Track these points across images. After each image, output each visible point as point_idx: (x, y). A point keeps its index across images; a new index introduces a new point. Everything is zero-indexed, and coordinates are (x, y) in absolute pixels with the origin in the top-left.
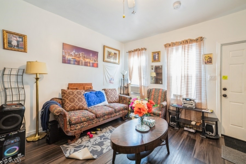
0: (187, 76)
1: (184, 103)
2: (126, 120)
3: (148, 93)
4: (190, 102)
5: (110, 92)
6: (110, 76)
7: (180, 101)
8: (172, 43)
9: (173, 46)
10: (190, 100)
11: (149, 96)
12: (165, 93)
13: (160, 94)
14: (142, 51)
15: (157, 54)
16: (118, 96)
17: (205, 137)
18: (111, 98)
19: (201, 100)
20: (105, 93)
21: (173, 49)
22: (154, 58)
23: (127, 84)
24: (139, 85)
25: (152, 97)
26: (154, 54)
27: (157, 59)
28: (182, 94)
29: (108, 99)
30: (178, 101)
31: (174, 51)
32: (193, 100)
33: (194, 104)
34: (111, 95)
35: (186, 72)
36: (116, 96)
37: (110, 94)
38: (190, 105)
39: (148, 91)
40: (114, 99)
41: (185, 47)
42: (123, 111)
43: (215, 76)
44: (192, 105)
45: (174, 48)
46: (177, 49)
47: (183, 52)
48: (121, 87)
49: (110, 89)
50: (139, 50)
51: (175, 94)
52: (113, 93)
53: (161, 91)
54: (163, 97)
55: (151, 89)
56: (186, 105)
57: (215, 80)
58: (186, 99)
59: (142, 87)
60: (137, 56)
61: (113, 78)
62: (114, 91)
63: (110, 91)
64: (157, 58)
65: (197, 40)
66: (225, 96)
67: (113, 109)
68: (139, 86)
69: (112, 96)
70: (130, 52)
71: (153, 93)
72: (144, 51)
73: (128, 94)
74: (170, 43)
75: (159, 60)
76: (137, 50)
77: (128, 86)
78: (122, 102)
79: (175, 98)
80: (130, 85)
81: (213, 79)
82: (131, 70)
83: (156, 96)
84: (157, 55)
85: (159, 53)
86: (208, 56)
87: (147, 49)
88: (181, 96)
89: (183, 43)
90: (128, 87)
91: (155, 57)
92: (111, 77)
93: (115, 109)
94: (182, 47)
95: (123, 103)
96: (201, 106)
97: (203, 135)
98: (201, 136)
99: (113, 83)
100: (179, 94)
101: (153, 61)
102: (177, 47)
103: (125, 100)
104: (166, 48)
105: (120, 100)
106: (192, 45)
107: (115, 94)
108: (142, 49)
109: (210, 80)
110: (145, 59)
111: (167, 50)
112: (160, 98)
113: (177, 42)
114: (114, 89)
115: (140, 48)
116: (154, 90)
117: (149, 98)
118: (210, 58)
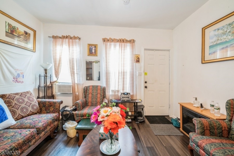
0: (124, 73)
1: (122, 98)
2: (56, 136)
3: (84, 92)
4: (127, 95)
5: (18, 100)
6: (16, 70)
7: (117, 96)
8: (110, 38)
9: (111, 42)
10: (128, 94)
11: (86, 95)
12: (104, 90)
13: (99, 91)
14: (75, 40)
15: (94, 47)
16: (37, 102)
17: (139, 123)
18: (22, 109)
19: (133, 92)
20: (5, 102)
21: (111, 44)
22: (90, 51)
23: (51, 82)
24: (71, 82)
25: (90, 96)
26: (90, 47)
27: (94, 53)
28: (119, 89)
29: (13, 113)
30: (116, 96)
31: (112, 47)
32: (129, 94)
33: (130, 97)
34: (22, 103)
35: (123, 69)
36: (33, 103)
37: (20, 103)
38: (127, 98)
39: (84, 90)
40: (30, 109)
41: (121, 45)
42: (52, 125)
43: (141, 73)
44: (129, 98)
45: (113, 44)
46: (115, 46)
47: (120, 50)
48: (39, 86)
49: (17, 94)
50: (71, 38)
51: (113, 89)
52: (26, 100)
53: (99, 88)
54: (102, 94)
55: (87, 87)
56: (124, 98)
57: (141, 76)
58: (124, 94)
59: (75, 85)
60: (67, 45)
61: (22, 73)
62: (28, 95)
63: (17, 97)
64: (93, 51)
65: (130, 41)
66: (146, 87)
67: (32, 130)
68: (71, 84)
69: (23, 105)
70: (55, 37)
71: (90, 91)
72: (77, 40)
73: (53, 97)
74: (109, 38)
75: (95, 54)
76: (67, 37)
77: (52, 85)
78: (46, 110)
79: (113, 94)
80: (55, 83)
81: (140, 75)
82: (58, 63)
83: (95, 94)
84: (94, 49)
85: (96, 46)
86: (137, 57)
87: (81, 39)
88: (118, 91)
89: (120, 41)
90: (52, 87)
91: (92, 51)
92: (19, 72)
93: (37, 128)
94: (120, 45)
95: (48, 113)
96: (133, 97)
97: (137, 121)
98: (136, 123)
99: (23, 82)
100: (117, 89)
101: (89, 54)
102: (115, 44)
103: (51, 106)
104: (104, 42)
105: (41, 109)
106: (127, 45)
107: (31, 101)
108: (75, 38)
109: (138, 76)
110: (79, 51)
111: (105, 44)
112: (99, 96)
113: (115, 39)
114: (28, 92)
115: (72, 36)
116: (91, 88)
117: (86, 97)
118: (138, 58)
